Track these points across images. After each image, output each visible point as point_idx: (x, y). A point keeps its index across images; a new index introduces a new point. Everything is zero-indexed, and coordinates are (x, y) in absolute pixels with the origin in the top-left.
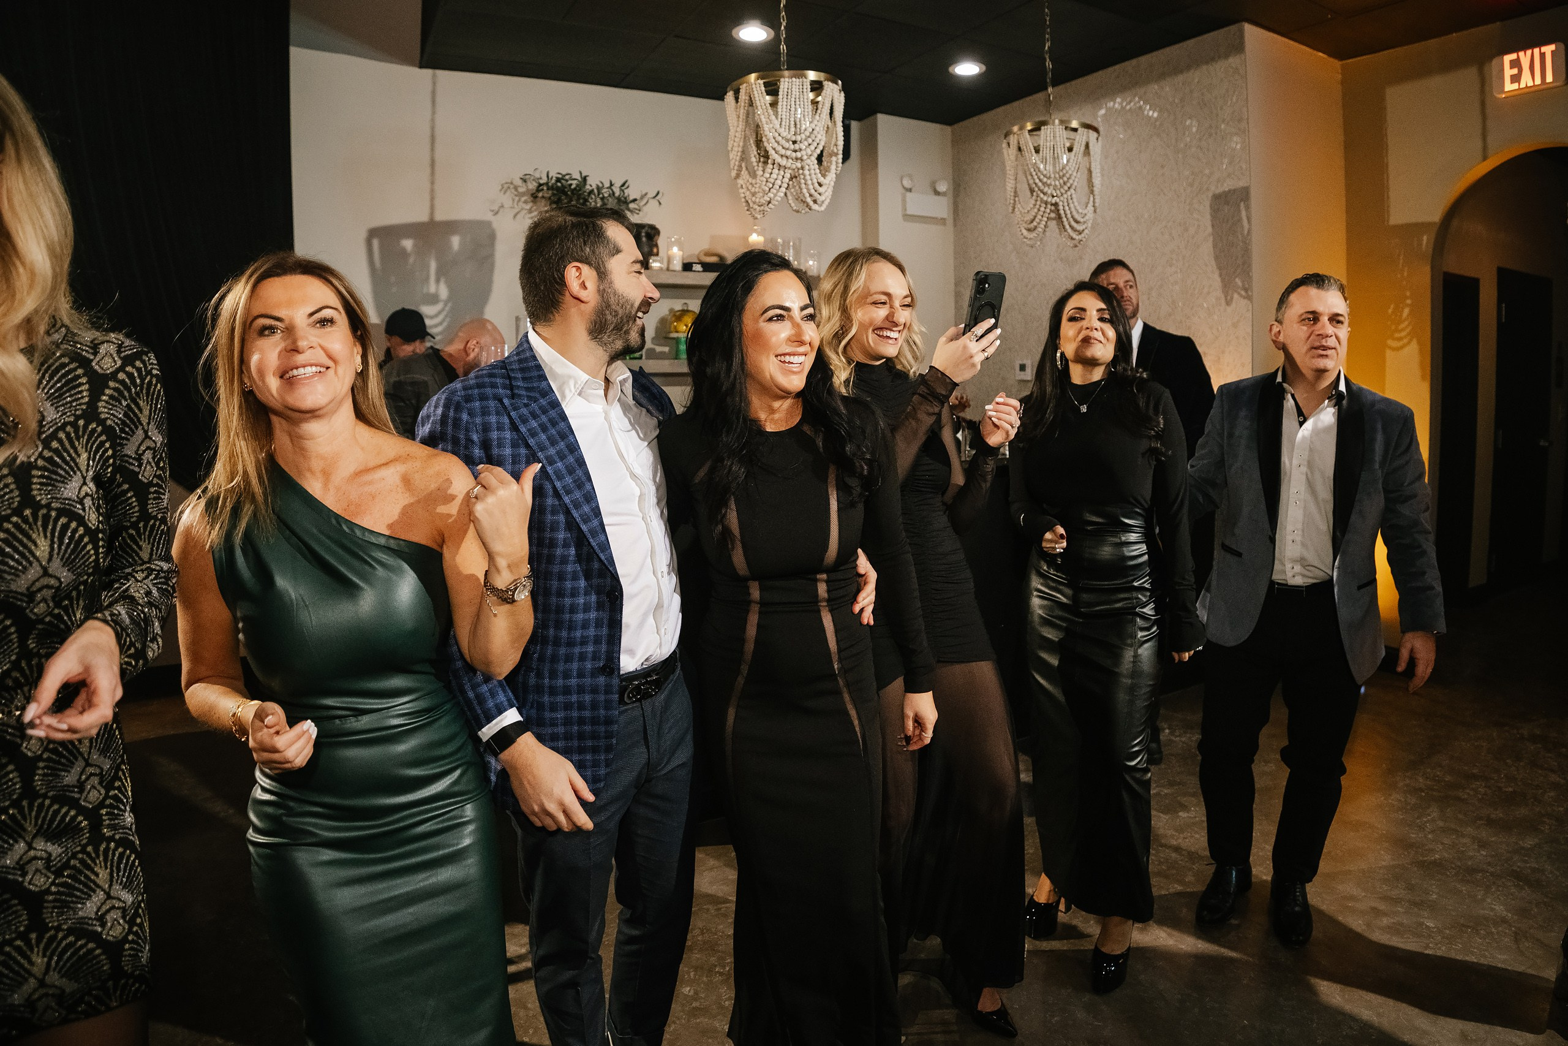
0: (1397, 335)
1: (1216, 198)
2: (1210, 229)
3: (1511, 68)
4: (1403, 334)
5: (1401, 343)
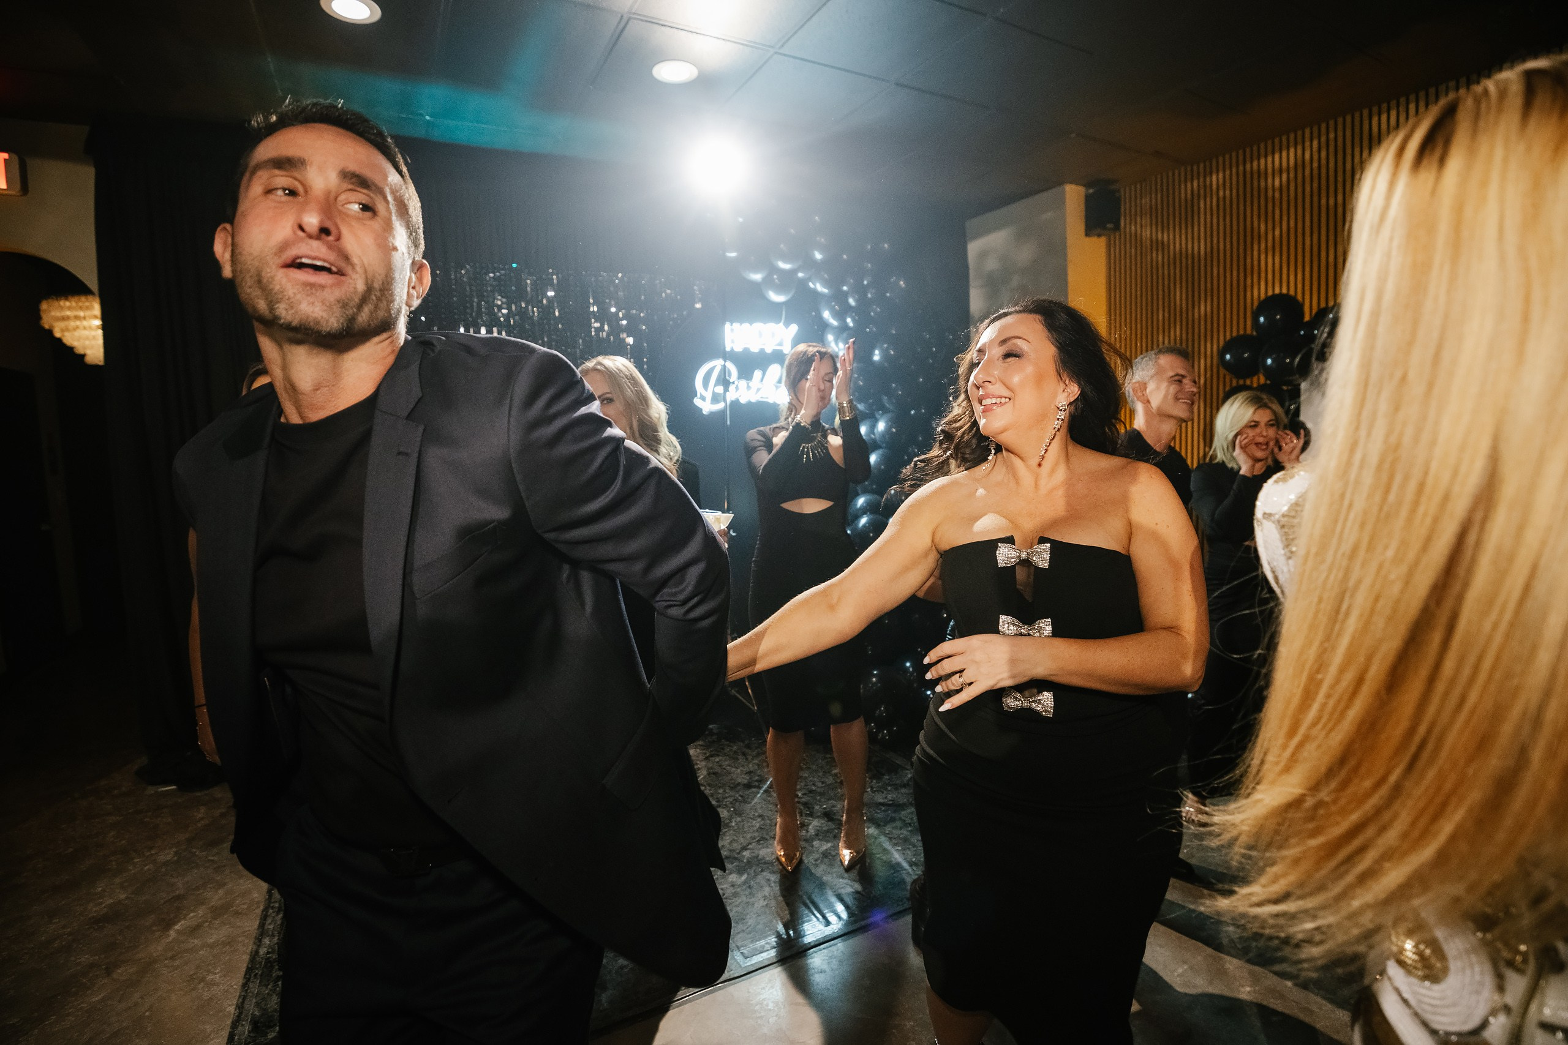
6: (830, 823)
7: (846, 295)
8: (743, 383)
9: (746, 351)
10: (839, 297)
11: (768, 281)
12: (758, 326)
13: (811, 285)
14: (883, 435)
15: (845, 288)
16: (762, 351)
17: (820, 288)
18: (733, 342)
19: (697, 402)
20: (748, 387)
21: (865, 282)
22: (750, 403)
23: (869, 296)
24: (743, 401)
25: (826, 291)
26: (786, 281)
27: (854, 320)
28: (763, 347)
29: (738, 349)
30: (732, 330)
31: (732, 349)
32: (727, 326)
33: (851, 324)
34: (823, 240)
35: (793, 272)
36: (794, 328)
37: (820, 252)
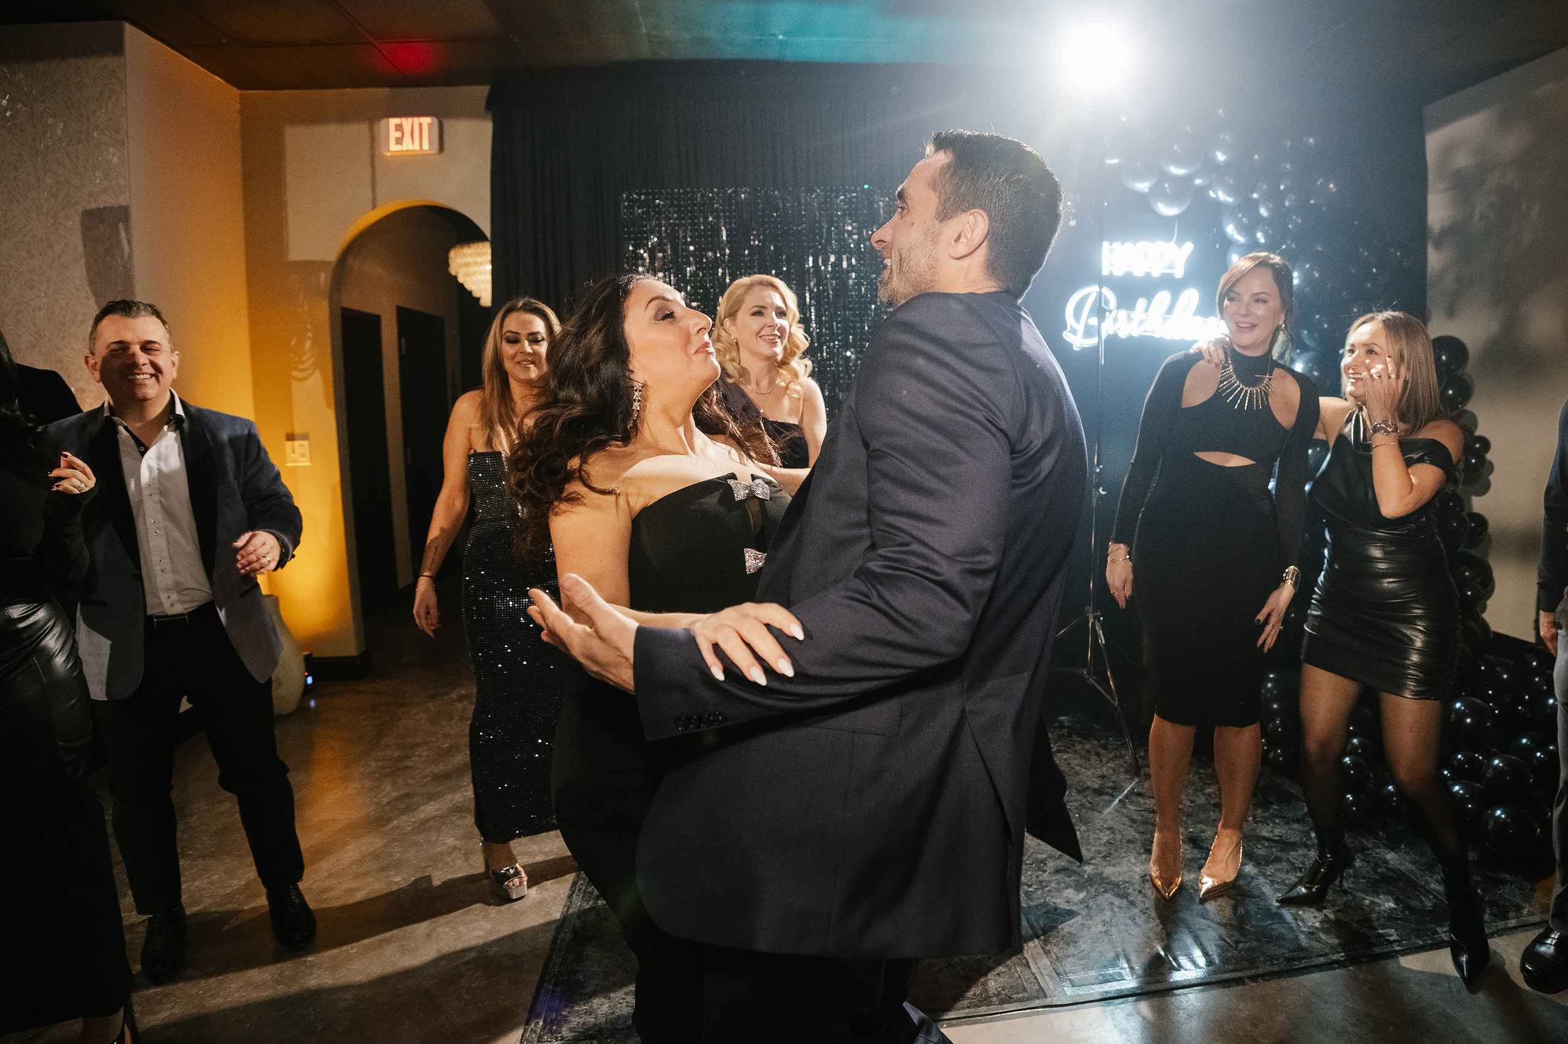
0: (301, 366)
3: (397, 130)
4: (307, 365)
5: (305, 374)
6: (1196, 851)
7: (1256, 204)
8: (1123, 314)
9: (1128, 276)
10: (1247, 207)
11: (1157, 191)
12: (1144, 245)
13: (1211, 194)
15: (1255, 196)
16: (1148, 275)
17: (1223, 196)
18: (1112, 264)
19: (1067, 336)
20: (1129, 319)
21: (1282, 187)
22: (1130, 338)
23: (1287, 204)
24: (1123, 335)
25: (1230, 199)
26: (1180, 189)
27: (1266, 235)
28: (1148, 270)
29: (1118, 272)
30: (1112, 251)
31: (1111, 274)
32: (1106, 244)
33: (1262, 240)
34: (1227, 137)
35: (1189, 178)
36: (1189, 247)
37: (1224, 153)
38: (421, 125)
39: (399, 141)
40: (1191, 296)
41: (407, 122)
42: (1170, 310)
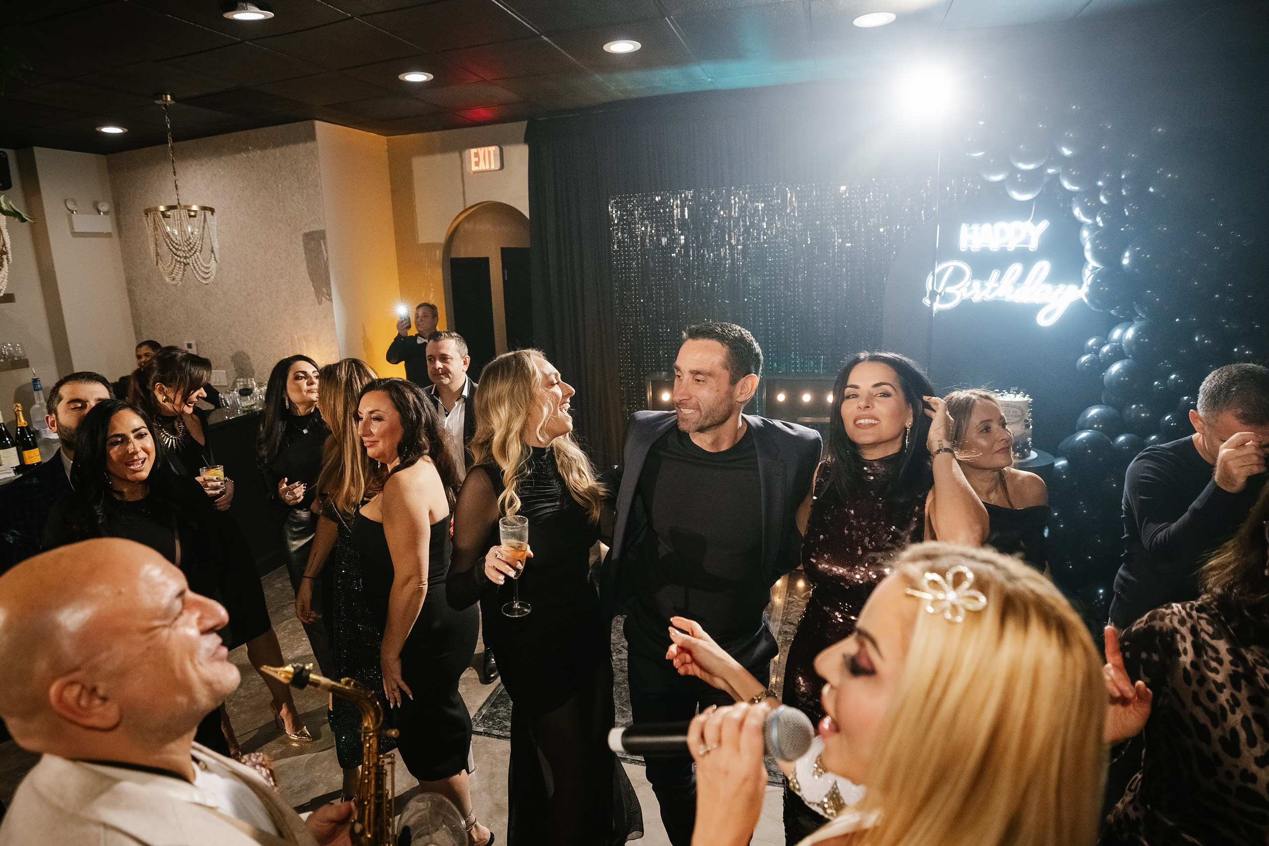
1: (306, 235)
2: (304, 255)
3: (475, 157)
7: (1099, 191)
8: (977, 284)
9: (985, 250)
11: (1009, 182)
12: (1001, 225)
14: (1129, 343)
15: (1100, 183)
16: (1003, 251)
17: (1067, 185)
18: (970, 242)
19: (927, 301)
20: (983, 287)
21: (1123, 177)
22: (984, 304)
23: (1126, 191)
24: (977, 299)
25: (1076, 188)
26: (1030, 181)
27: (1104, 219)
28: (1004, 246)
29: (976, 247)
30: (970, 232)
31: (969, 248)
32: (964, 227)
33: (1101, 224)
34: (1070, 135)
35: (1039, 171)
36: (1044, 225)
37: (1069, 148)
38: (489, 152)
39: (477, 164)
40: (1044, 267)
41: (481, 151)
42: (1022, 279)
